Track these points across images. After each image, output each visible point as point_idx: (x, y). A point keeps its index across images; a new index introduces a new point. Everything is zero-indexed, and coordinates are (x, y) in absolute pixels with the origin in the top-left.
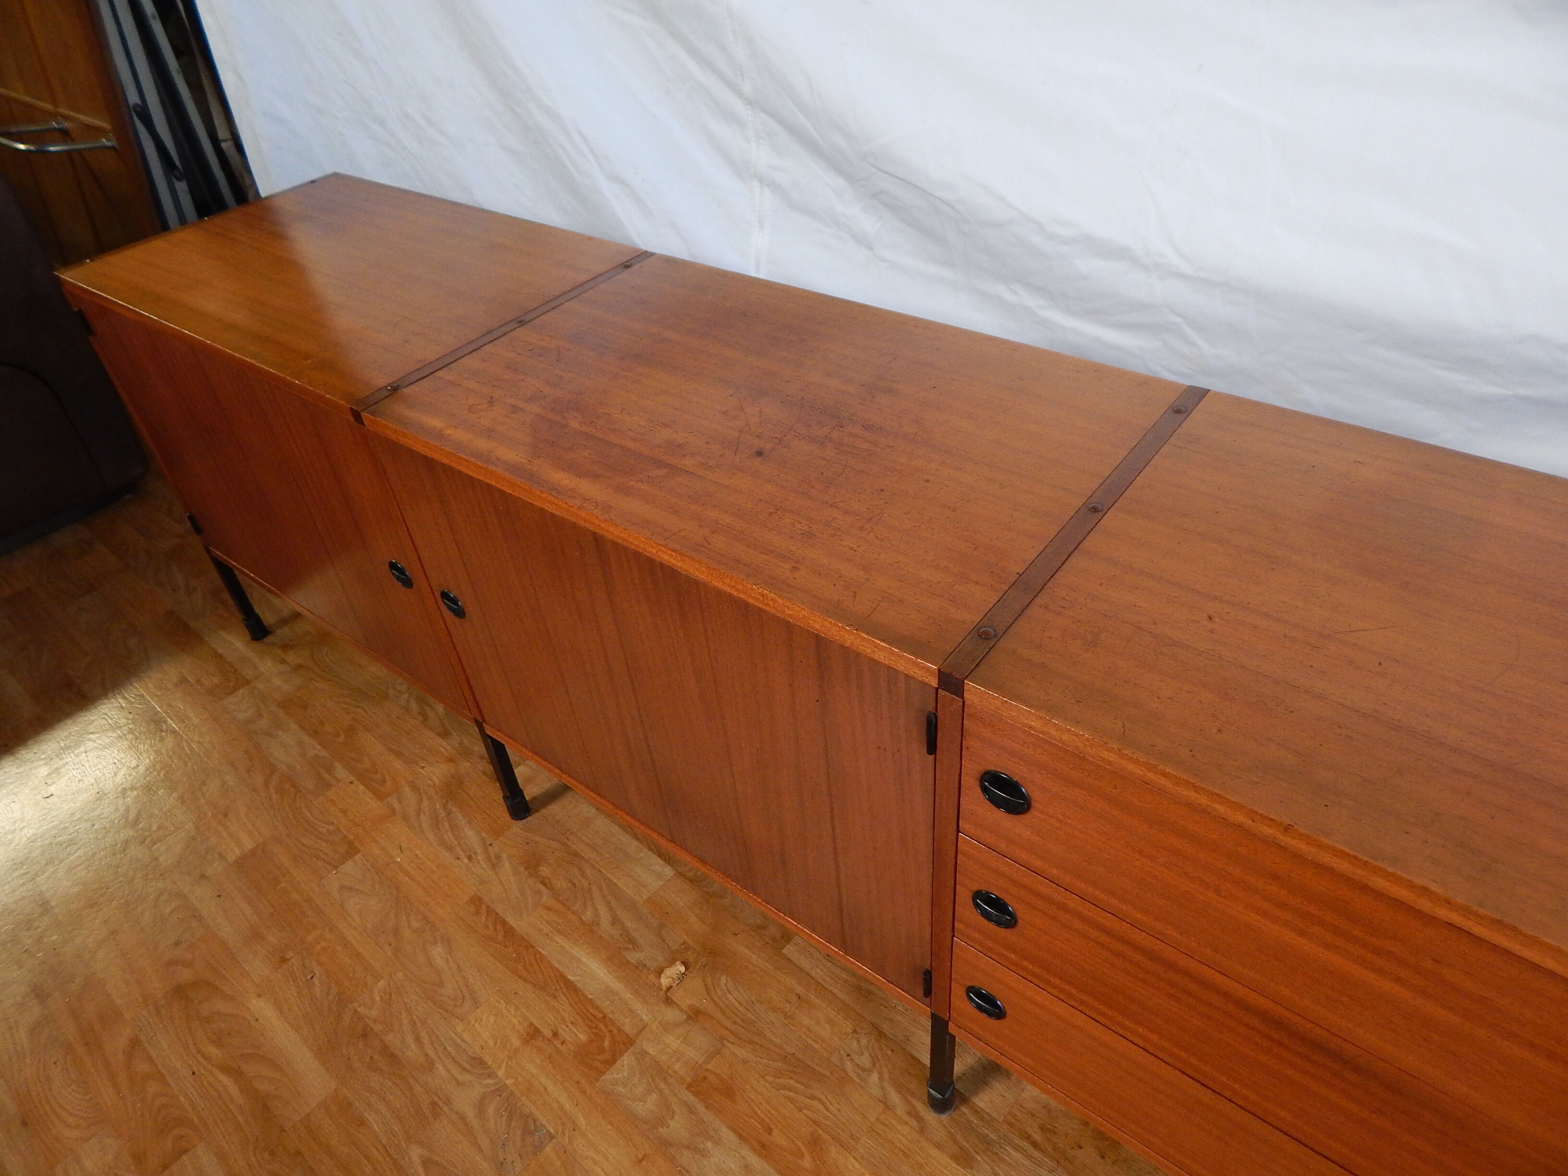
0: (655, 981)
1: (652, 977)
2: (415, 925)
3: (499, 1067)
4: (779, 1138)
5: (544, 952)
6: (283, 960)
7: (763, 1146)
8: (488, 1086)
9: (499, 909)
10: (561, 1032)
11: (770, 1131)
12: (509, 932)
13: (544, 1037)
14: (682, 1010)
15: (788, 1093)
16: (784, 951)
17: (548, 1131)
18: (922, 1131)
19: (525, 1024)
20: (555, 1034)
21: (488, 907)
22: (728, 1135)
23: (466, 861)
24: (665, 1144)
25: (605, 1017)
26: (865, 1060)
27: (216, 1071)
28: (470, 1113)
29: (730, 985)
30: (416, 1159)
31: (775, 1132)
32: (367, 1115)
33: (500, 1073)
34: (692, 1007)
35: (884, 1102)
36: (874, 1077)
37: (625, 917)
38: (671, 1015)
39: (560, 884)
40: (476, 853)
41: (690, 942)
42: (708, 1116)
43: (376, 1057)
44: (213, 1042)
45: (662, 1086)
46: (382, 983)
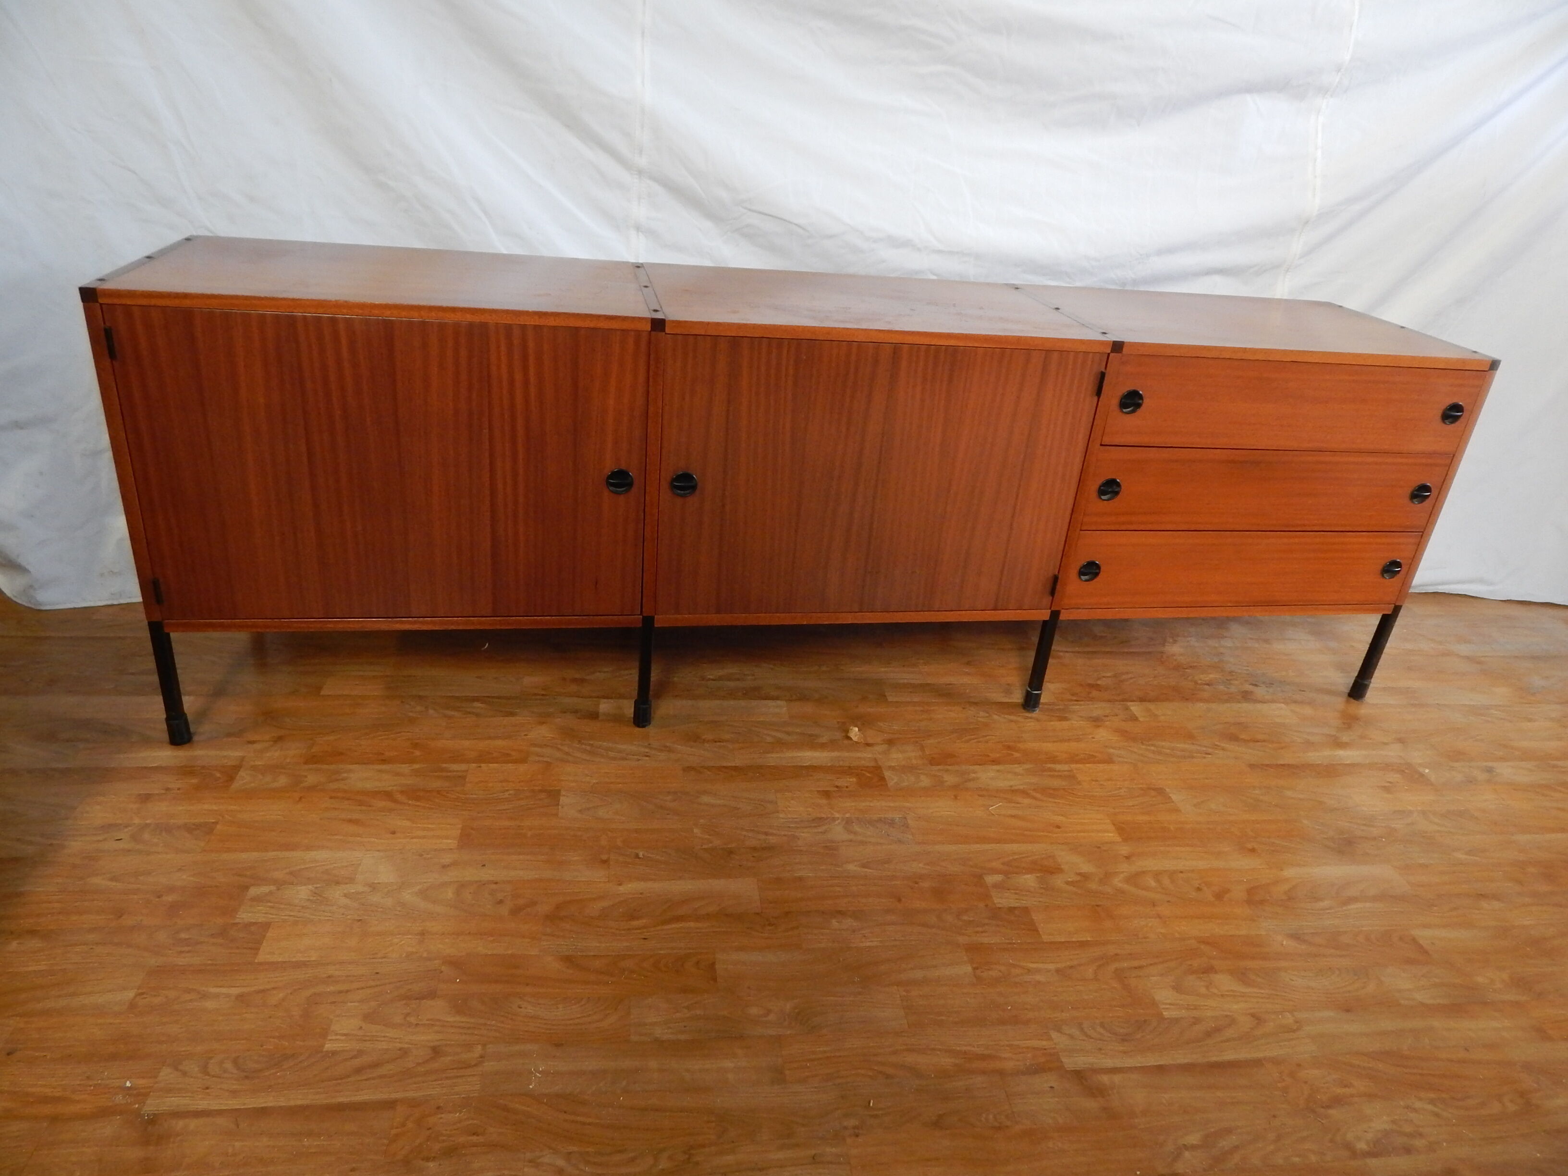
0: (850, 742)
1: (846, 742)
2: (670, 798)
3: (832, 814)
4: (993, 755)
5: (772, 764)
6: (605, 862)
7: (993, 761)
8: (839, 823)
9: (711, 764)
10: (839, 785)
11: (989, 756)
12: (736, 768)
13: (834, 791)
14: (882, 744)
15: (975, 741)
16: (889, 700)
17: (899, 818)
18: (1038, 720)
19: (816, 793)
20: (837, 787)
21: (702, 767)
22: (976, 767)
23: (647, 758)
24: (955, 787)
25: (850, 767)
26: (982, 714)
27: (659, 928)
28: (851, 837)
29: (887, 724)
30: (855, 868)
31: (990, 754)
32: (796, 875)
33: (837, 815)
34: (884, 740)
35: (1012, 721)
36: (995, 717)
37: (790, 729)
38: (878, 749)
39: (727, 736)
40: (647, 752)
41: (843, 721)
42: (956, 767)
43: (755, 855)
44: (630, 920)
45: (920, 772)
46: (695, 831)
